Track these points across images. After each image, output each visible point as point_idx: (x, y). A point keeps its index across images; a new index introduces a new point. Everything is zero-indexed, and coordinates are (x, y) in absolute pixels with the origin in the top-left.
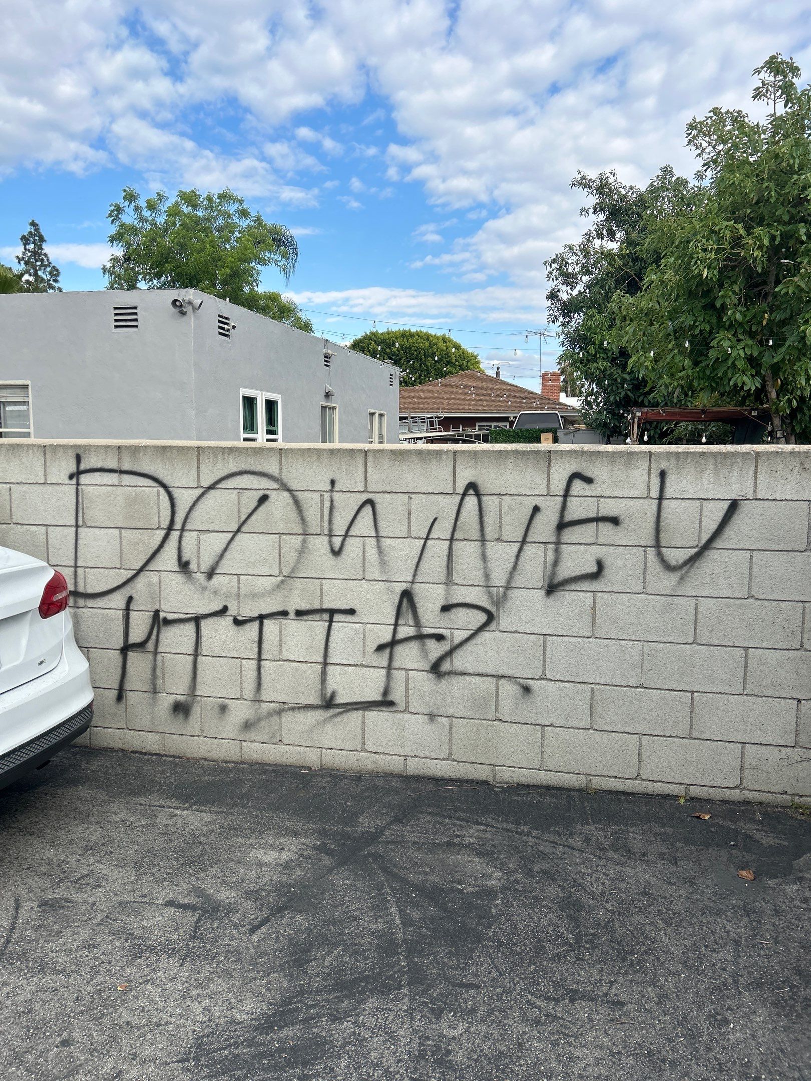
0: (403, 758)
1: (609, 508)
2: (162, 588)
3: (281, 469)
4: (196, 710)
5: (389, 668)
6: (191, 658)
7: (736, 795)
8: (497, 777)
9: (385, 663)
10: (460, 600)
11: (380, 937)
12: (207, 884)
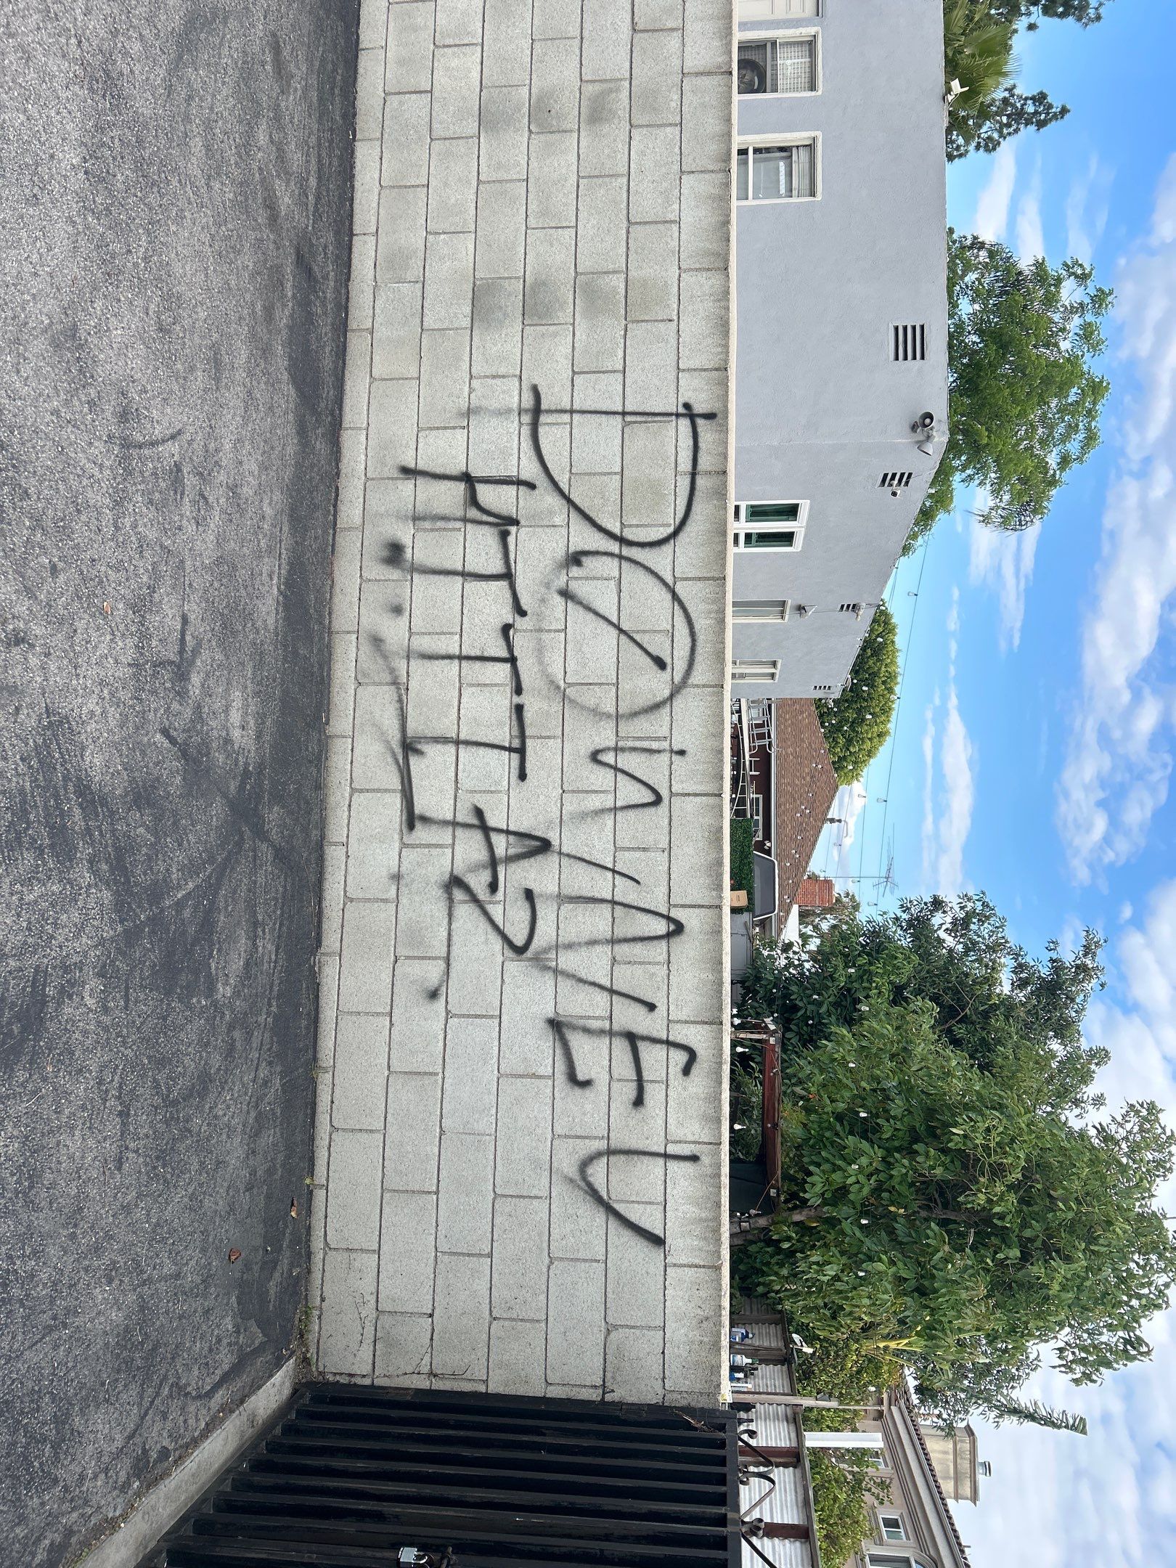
0: (344, 840)
1: (654, 1094)
2: (547, 530)
3: (697, 686)
4: (395, 574)
5: (454, 824)
6: (460, 568)
7: (317, 1244)
8: (326, 959)
9: (460, 819)
10: (540, 914)
11: (165, 881)
12: (205, 654)
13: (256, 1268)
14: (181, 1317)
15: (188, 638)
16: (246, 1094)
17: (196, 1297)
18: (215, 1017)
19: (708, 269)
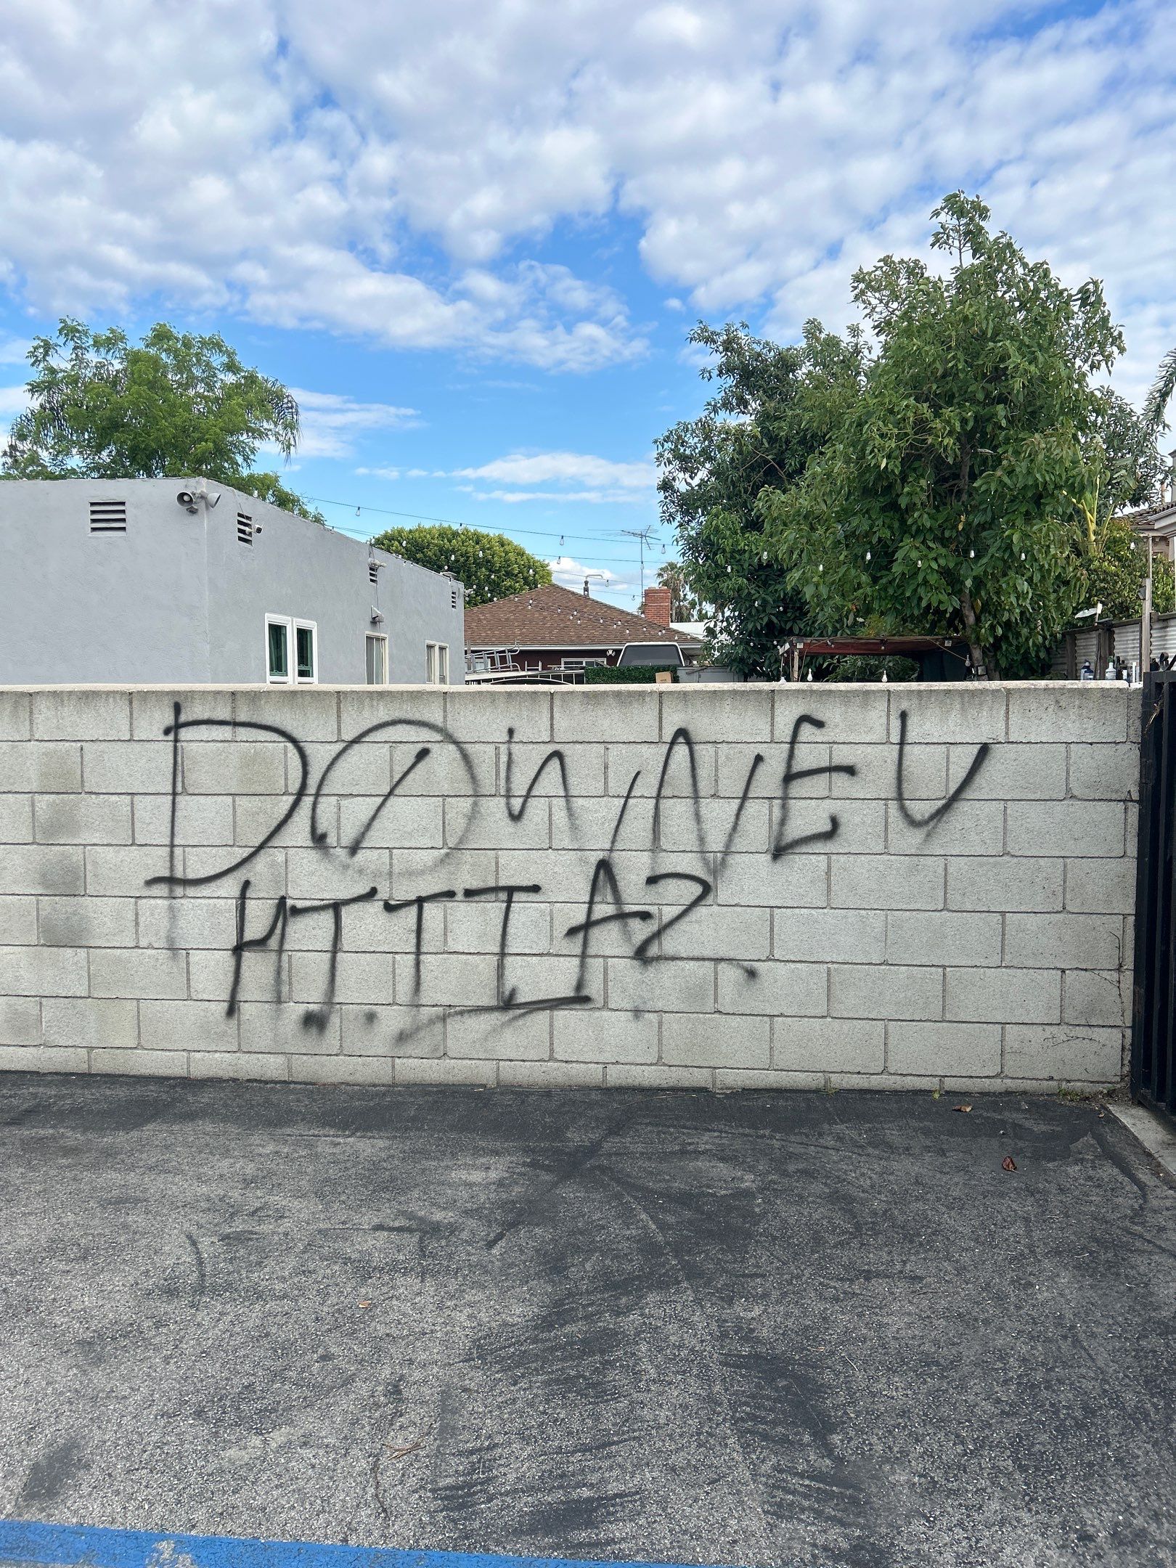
0: (601, 1066)
1: (843, 756)
2: (290, 869)
3: (445, 717)
4: (335, 1020)
5: (584, 956)
6: (329, 955)
7: (998, 1085)
8: (718, 1082)
9: (578, 951)
10: (671, 869)
11: (639, 1241)
12: (413, 1207)
13: (1021, 1144)
14: (1067, 1216)
15: (397, 1224)
16: (850, 1158)
17: (1047, 1201)
18: (773, 1189)
19: (31, 712)
